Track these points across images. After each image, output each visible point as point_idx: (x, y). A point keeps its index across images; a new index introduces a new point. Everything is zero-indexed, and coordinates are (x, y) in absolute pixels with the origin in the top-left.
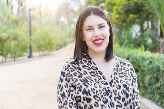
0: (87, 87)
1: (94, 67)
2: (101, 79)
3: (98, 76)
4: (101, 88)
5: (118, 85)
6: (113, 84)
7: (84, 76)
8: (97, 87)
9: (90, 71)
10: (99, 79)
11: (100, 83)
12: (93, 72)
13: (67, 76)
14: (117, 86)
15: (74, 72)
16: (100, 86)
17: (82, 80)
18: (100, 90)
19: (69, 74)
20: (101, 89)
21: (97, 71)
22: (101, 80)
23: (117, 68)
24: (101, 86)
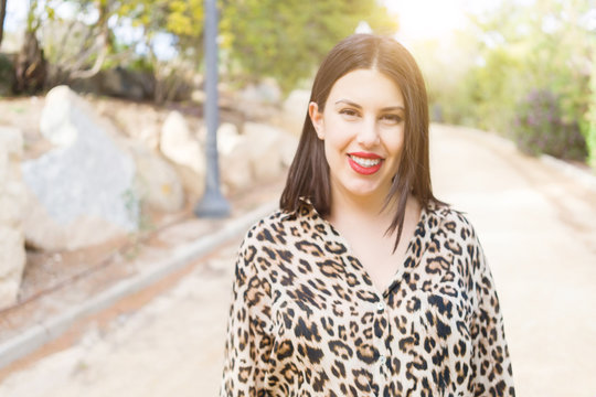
0: (310, 312)
1: (334, 244)
2: (358, 283)
3: (347, 276)
4: (357, 314)
5: (414, 298)
6: (398, 296)
7: (301, 280)
8: (342, 314)
9: (321, 259)
10: (352, 285)
11: (354, 298)
12: (329, 263)
13: (250, 286)
14: (409, 302)
15: (269, 270)
16: (352, 309)
17: (294, 293)
18: (352, 324)
19: (255, 278)
20: (358, 320)
21: (344, 256)
22: (355, 289)
23: (418, 241)
24: (357, 310)
